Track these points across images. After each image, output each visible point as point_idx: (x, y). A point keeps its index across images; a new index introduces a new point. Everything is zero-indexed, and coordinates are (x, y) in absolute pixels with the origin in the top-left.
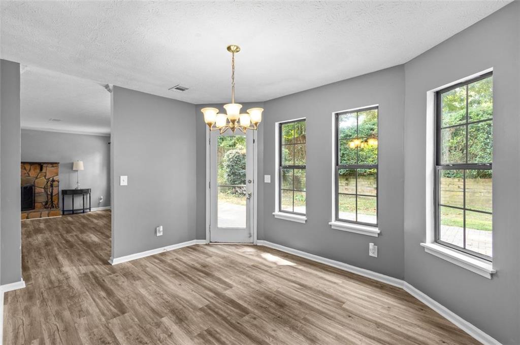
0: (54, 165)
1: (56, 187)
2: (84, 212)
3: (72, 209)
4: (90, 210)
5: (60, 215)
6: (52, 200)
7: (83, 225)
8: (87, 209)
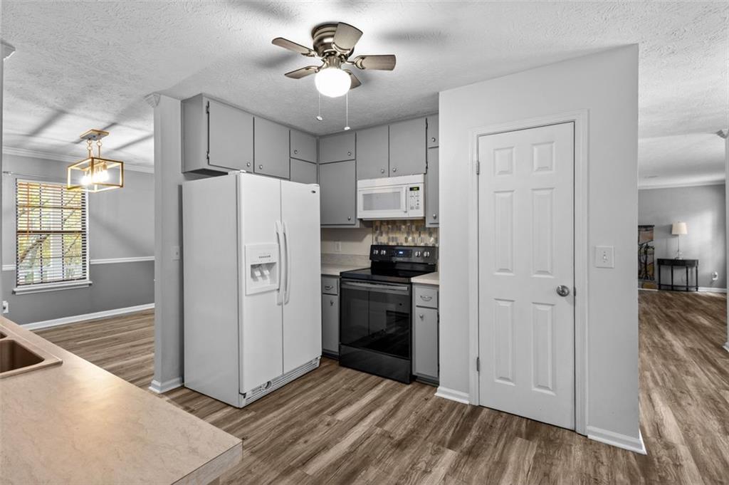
0: (649, 229)
1: (650, 254)
2: (687, 290)
3: (671, 284)
4: (697, 289)
5: (655, 288)
6: (646, 269)
7: (688, 304)
8: (692, 287)
